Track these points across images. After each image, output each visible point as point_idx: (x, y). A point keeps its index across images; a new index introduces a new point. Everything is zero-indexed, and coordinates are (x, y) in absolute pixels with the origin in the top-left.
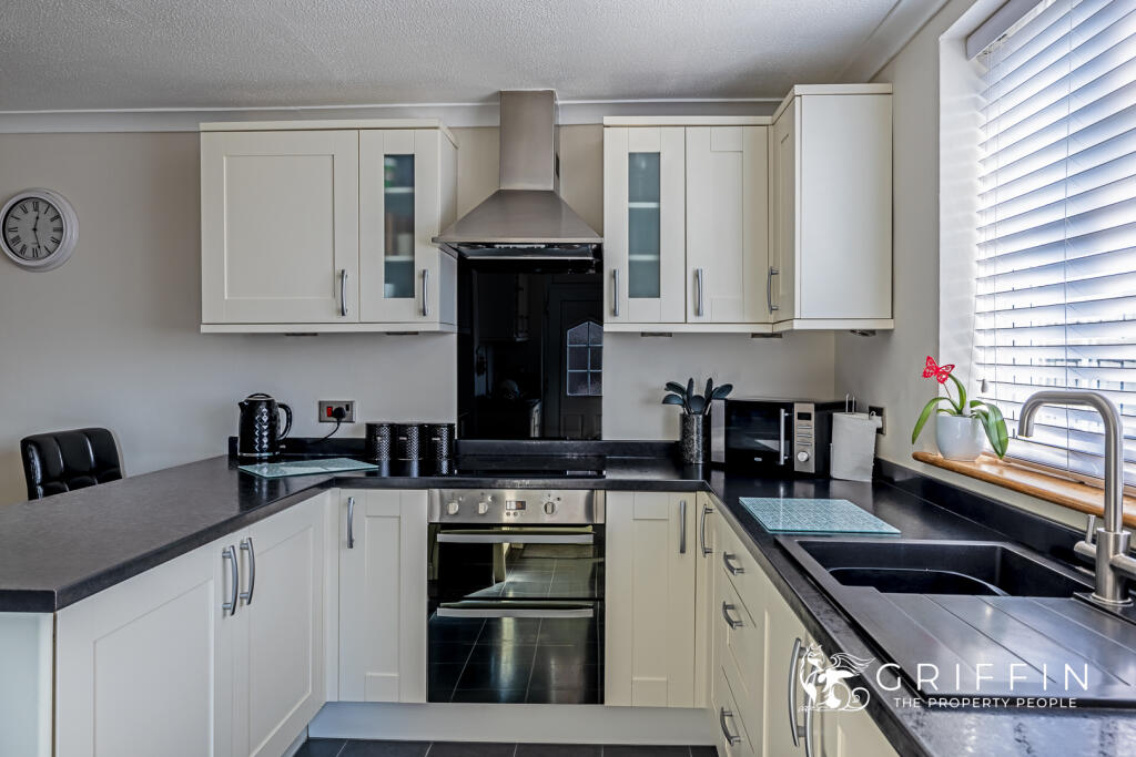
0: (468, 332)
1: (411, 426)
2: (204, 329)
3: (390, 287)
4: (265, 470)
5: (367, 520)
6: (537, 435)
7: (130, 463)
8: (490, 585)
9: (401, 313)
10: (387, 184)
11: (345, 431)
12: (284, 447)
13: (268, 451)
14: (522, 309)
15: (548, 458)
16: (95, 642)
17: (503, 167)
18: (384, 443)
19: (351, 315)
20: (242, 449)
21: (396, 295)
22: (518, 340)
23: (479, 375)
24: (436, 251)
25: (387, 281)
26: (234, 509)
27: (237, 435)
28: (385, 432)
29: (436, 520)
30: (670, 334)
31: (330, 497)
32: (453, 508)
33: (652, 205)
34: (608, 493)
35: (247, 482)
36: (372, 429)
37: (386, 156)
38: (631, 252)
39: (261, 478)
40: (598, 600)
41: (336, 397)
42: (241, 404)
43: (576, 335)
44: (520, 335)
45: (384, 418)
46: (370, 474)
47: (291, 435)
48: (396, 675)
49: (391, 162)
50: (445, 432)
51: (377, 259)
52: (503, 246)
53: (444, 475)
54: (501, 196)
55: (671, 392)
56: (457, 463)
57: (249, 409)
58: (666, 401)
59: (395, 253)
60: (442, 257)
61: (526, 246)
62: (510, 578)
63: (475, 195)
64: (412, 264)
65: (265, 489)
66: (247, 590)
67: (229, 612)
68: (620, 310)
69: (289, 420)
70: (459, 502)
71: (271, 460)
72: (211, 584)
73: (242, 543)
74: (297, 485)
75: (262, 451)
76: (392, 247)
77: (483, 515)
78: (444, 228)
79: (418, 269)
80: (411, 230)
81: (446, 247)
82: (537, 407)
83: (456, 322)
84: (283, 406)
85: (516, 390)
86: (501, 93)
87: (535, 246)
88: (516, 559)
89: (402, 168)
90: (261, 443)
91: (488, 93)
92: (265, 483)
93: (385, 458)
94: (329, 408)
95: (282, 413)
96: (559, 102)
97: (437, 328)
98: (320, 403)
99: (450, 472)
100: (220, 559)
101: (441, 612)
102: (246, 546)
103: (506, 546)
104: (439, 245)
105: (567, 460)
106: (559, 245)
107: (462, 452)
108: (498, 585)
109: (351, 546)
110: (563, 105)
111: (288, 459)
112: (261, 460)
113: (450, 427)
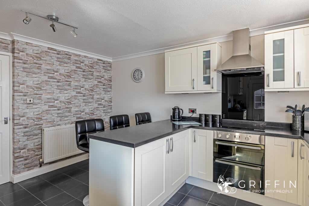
0: (225, 92)
1: (210, 115)
2: (166, 93)
3: (204, 82)
4: (177, 123)
5: (199, 137)
6: (245, 119)
7: (153, 119)
8: (231, 155)
9: (207, 88)
10: (204, 58)
11: (194, 115)
12: (181, 118)
13: (178, 119)
14: (241, 86)
15: (247, 125)
16: (142, 155)
17: (234, 50)
18: (203, 119)
19: (195, 89)
20: (173, 118)
21: (206, 84)
22: (240, 94)
23: (229, 103)
24: (216, 73)
25: (204, 81)
26: (171, 130)
27: (172, 115)
28: (204, 116)
29: (216, 138)
30: (288, 92)
31: (190, 130)
32: (220, 136)
33: (282, 54)
34: (266, 136)
35: (174, 125)
36: (200, 115)
37: (203, 52)
38: (274, 69)
39: (177, 125)
40: (263, 166)
41: (193, 107)
42: (173, 109)
43: (257, 93)
44: (241, 93)
45: (204, 113)
46: (200, 126)
47: (183, 116)
48: (205, 173)
49: (205, 53)
50: (218, 117)
51: (201, 75)
52: (233, 70)
53: (218, 127)
54: (233, 57)
55: (289, 109)
56: (221, 125)
57: (174, 109)
58: (287, 111)
59: (206, 74)
60: (217, 74)
61: (240, 70)
62: (237, 155)
63: (226, 58)
64: (210, 76)
65: (177, 127)
66: (171, 149)
67: (168, 153)
68: (270, 85)
69: (182, 112)
70: (221, 134)
71: (179, 121)
72: (164, 146)
73: (171, 138)
74: (184, 127)
75: (177, 119)
76: (205, 73)
77: (228, 138)
78: (218, 67)
79: (211, 77)
80: (210, 68)
81: (218, 71)
82: (245, 111)
83: (221, 90)
84: (181, 109)
85: (239, 107)
86: (233, 31)
87: (243, 69)
88: (239, 150)
89: (208, 54)
90: (177, 117)
91: (230, 32)
92: (177, 126)
93: (203, 122)
94: (191, 110)
95: (181, 110)
96: (250, 30)
97: (216, 91)
98: (189, 109)
99: (220, 126)
100: (166, 141)
101: (216, 161)
102: (171, 139)
103: (236, 147)
104: (216, 71)
105: (253, 126)
106: (250, 68)
107: (223, 122)
108: (234, 156)
109: (195, 142)
110: (251, 31)
111: (182, 121)
112: (177, 121)
113: (220, 116)
